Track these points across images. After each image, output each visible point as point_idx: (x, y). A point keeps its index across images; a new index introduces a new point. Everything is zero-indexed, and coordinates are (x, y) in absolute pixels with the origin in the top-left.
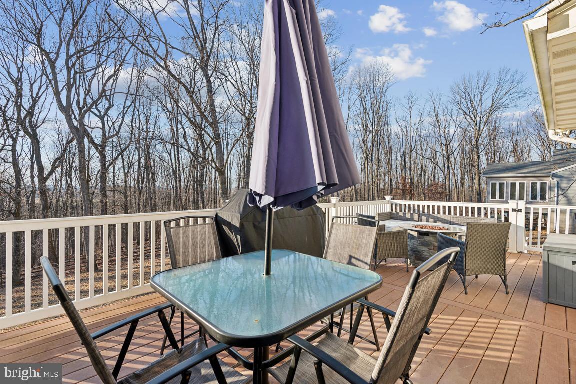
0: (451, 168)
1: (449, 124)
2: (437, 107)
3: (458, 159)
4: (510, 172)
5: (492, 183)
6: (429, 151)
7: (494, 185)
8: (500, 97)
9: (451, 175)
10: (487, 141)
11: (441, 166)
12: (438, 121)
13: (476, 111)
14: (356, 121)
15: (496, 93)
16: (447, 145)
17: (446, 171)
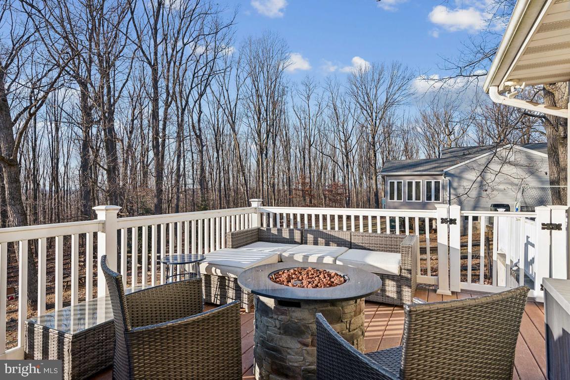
0: (349, 167)
1: (347, 118)
2: (335, 99)
3: (356, 157)
4: (406, 169)
5: (390, 182)
6: (328, 146)
7: (392, 184)
8: (393, 92)
9: (350, 173)
10: (382, 138)
11: (340, 164)
12: (336, 113)
13: (372, 105)
14: (247, 105)
15: (389, 88)
16: (346, 141)
17: (345, 170)
